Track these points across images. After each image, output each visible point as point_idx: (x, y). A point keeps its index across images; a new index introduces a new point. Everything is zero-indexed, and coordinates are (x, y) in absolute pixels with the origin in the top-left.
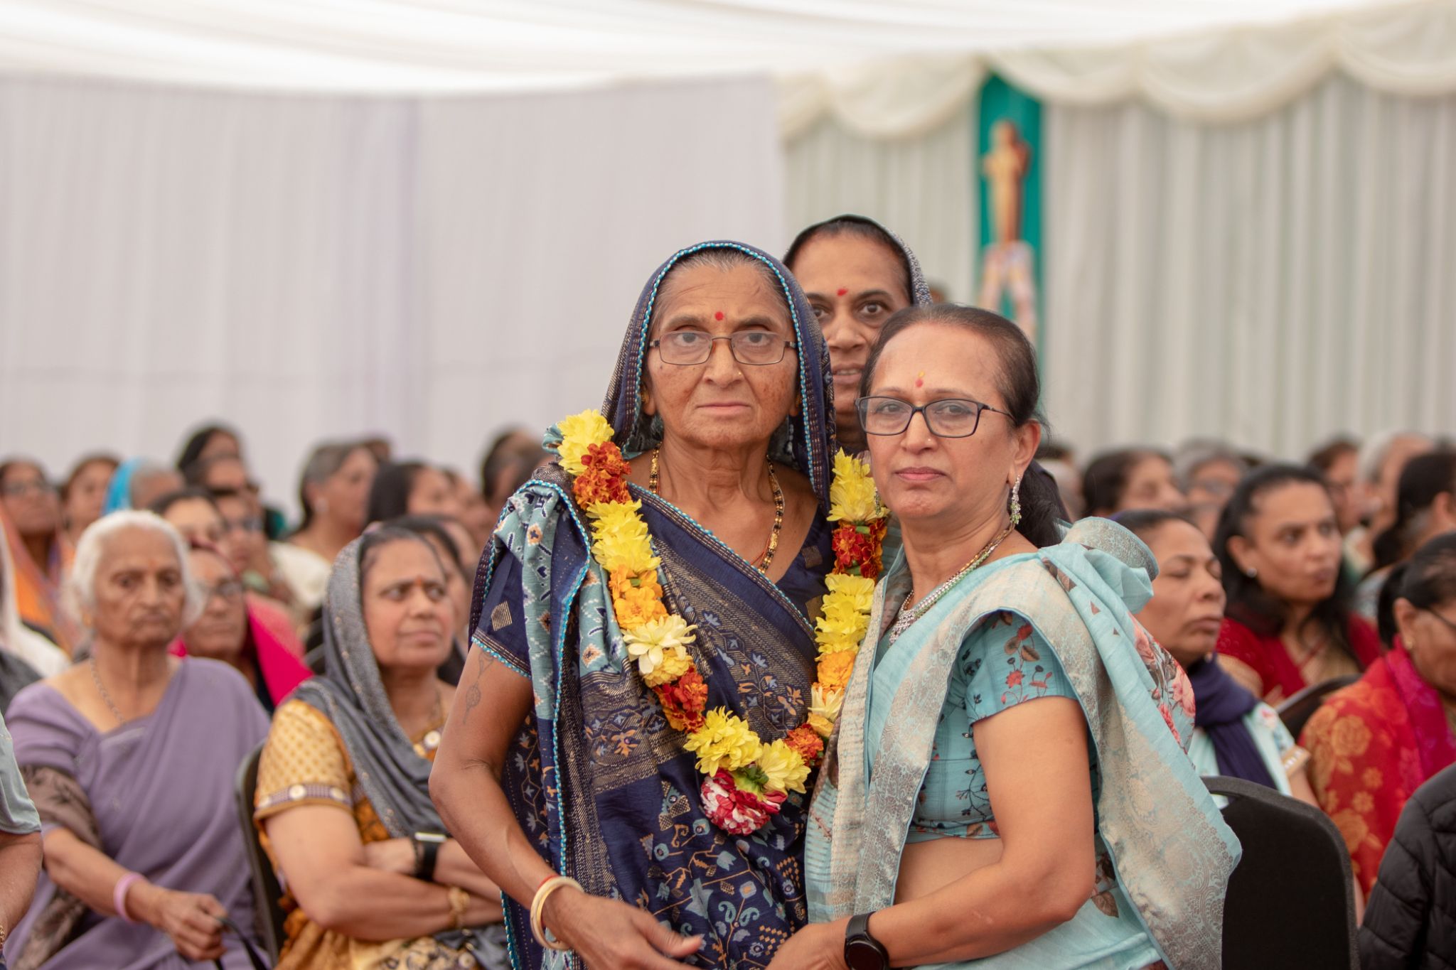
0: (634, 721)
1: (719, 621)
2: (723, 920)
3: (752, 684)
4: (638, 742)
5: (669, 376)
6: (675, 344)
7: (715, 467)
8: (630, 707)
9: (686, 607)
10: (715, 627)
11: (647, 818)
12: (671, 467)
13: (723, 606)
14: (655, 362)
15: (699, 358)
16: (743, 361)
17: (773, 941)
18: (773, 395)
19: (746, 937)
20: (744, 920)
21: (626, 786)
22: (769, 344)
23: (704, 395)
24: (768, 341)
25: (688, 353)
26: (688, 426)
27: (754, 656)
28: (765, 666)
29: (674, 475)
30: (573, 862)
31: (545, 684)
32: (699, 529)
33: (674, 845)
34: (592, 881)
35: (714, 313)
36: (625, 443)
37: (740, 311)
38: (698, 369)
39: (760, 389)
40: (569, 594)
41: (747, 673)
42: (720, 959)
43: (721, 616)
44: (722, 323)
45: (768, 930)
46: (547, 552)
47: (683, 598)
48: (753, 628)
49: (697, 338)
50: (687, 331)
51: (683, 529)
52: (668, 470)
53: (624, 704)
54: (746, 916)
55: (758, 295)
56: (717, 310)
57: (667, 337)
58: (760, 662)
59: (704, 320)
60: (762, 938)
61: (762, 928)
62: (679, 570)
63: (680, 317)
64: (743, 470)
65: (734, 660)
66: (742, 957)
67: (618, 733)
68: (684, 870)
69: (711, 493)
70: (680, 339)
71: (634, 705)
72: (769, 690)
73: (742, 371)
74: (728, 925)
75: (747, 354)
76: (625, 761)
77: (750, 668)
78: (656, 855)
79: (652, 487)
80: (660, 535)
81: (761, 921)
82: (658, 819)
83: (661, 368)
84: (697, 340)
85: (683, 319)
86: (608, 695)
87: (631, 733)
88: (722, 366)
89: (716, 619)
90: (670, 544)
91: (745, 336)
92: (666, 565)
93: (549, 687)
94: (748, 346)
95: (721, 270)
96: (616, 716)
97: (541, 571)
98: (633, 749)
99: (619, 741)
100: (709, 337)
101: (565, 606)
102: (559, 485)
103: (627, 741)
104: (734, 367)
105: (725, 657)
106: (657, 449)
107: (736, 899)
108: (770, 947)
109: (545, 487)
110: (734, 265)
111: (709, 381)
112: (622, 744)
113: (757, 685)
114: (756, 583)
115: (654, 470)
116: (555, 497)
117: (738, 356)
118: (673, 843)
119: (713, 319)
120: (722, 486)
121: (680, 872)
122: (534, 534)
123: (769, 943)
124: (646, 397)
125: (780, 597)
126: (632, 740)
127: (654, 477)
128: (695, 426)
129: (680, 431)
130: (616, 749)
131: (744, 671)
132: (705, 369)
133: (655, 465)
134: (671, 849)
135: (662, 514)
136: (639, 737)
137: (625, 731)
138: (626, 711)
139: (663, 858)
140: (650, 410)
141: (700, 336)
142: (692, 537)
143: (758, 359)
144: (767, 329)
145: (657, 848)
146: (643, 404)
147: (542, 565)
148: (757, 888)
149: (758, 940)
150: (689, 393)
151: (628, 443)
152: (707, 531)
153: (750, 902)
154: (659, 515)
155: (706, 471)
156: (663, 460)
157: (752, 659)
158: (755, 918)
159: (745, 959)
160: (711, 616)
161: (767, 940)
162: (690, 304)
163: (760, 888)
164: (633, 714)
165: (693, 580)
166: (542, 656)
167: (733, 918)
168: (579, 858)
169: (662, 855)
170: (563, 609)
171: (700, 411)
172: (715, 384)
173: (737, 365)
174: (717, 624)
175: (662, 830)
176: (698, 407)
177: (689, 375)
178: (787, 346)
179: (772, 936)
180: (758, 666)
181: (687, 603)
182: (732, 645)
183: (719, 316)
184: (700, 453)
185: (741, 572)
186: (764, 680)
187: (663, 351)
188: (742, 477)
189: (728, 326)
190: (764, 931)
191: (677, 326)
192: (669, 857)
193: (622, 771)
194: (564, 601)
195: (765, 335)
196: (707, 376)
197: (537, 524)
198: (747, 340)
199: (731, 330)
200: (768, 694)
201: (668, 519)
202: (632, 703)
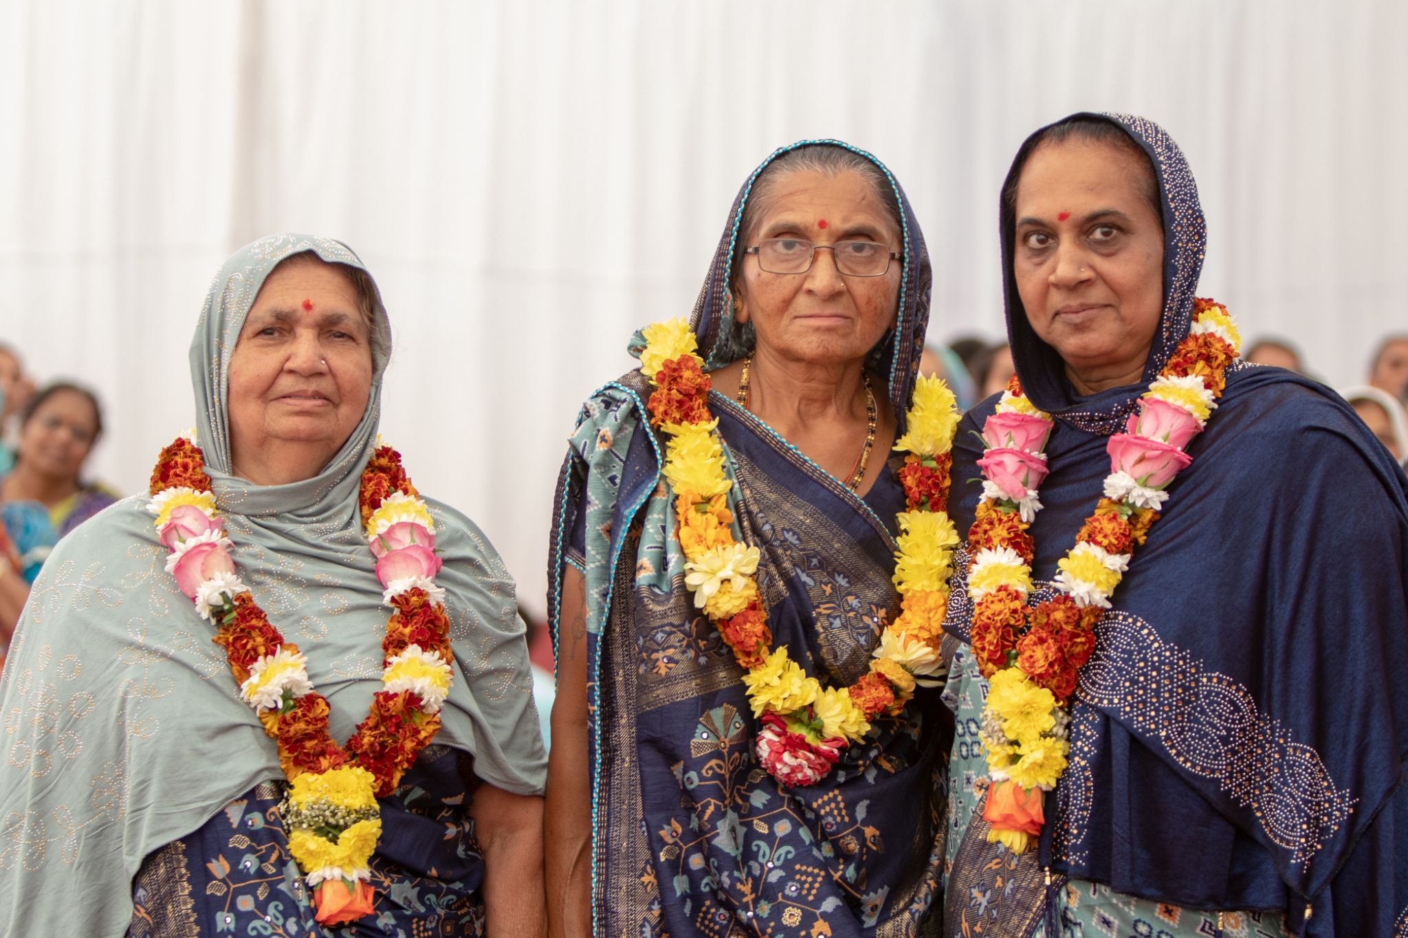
0: (674, 639)
1: (798, 539)
2: (756, 859)
3: (832, 605)
4: (677, 662)
5: (767, 284)
6: (775, 251)
7: (809, 380)
8: (671, 625)
9: (764, 524)
10: (795, 545)
11: (678, 743)
12: (762, 379)
13: (803, 523)
14: (752, 268)
15: (799, 266)
16: (846, 272)
17: (810, 879)
18: (876, 308)
19: (781, 877)
20: (778, 859)
21: (662, 707)
22: (872, 255)
23: (803, 304)
24: (872, 252)
25: (787, 261)
26: (786, 337)
27: (836, 575)
28: (847, 585)
29: (765, 386)
30: (608, 784)
31: (596, 596)
32: (783, 444)
33: (705, 774)
34: (625, 807)
35: (818, 220)
36: (712, 350)
37: (845, 220)
38: (798, 279)
39: (862, 302)
40: (633, 507)
41: (827, 594)
42: (745, 900)
43: (802, 535)
44: (825, 232)
45: (804, 868)
46: (621, 460)
47: (761, 515)
48: (836, 546)
49: (797, 245)
50: (788, 238)
51: (767, 444)
52: (759, 382)
53: (666, 621)
54: (780, 856)
55: (864, 202)
56: (819, 217)
57: (765, 244)
58: (842, 581)
59: (806, 228)
60: (798, 877)
61: (798, 867)
62: (761, 486)
63: (781, 223)
64: (839, 383)
65: (815, 581)
66: (777, 898)
67: (657, 651)
68: (713, 801)
69: (802, 407)
70: (780, 247)
71: (676, 623)
72: (852, 610)
73: (845, 282)
74: (762, 866)
75: (850, 264)
76: (662, 681)
77: (832, 588)
78: (686, 784)
79: (740, 399)
80: (743, 448)
81: (796, 860)
82: (689, 745)
83: (759, 275)
84: (798, 248)
85: (783, 226)
86: (650, 610)
87: (671, 652)
88: (823, 276)
89: (796, 537)
90: (752, 458)
91: (847, 246)
92: (744, 480)
93: (600, 600)
94: (851, 256)
95: (825, 175)
96: (657, 633)
97: (612, 479)
98: (670, 669)
99: (657, 660)
100: (811, 246)
101: (627, 518)
102: (636, 393)
103: (665, 660)
104: (837, 278)
105: (804, 578)
106: (748, 358)
107: (770, 838)
108: (807, 886)
109: (622, 391)
110: (840, 171)
111: (810, 292)
112: (660, 664)
113: (839, 606)
114: (843, 500)
115: (744, 381)
116: (629, 403)
117: (840, 265)
118: (704, 771)
119: (816, 227)
120: (815, 401)
121: (709, 804)
122: (603, 439)
123: (805, 882)
124: (739, 304)
125: (869, 514)
126: (671, 660)
127: (742, 388)
128: (793, 338)
129: (776, 342)
130: (654, 668)
131: (825, 591)
132: (805, 279)
133: (745, 376)
134: (701, 778)
135: (746, 427)
136: (677, 657)
137: (664, 649)
138: (667, 628)
139: (692, 787)
140: (743, 317)
141: (801, 244)
142: (776, 452)
143: (861, 269)
144: (872, 239)
145: (686, 776)
146: (736, 311)
147: (614, 473)
148: (792, 826)
149: (793, 880)
150: (788, 303)
151: (715, 351)
152: (791, 446)
153: (785, 841)
154: (743, 428)
155: (797, 383)
156: (754, 369)
157: (833, 578)
158: (790, 856)
159: (780, 899)
160: (791, 533)
161: (804, 878)
162: (792, 210)
163: (796, 825)
164: (675, 632)
165: (774, 497)
166: (597, 567)
167: (767, 857)
168: (615, 781)
169: (692, 783)
170: (625, 520)
171: (798, 321)
172: (816, 295)
173: (840, 275)
174: (797, 542)
175: (694, 756)
176: (796, 317)
177: (788, 283)
178: (892, 257)
179: (808, 875)
180: (841, 586)
181: (764, 520)
182: (813, 564)
183: (822, 224)
184: (793, 366)
185: (827, 489)
186: (847, 600)
187: (761, 257)
188: (837, 391)
189: (831, 234)
190: (800, 870)
191: (777, 232)
192: (699, 786)
193: (659, 692)
194: (626, 513)
195: (870, 245)
196: (807, 286)
197: (608, 429)
198: (850, 249)
199: (833, 239)
200: (851, 614)
201: (752, 432)
202: (676, 620)
